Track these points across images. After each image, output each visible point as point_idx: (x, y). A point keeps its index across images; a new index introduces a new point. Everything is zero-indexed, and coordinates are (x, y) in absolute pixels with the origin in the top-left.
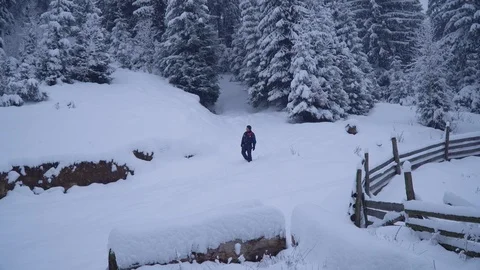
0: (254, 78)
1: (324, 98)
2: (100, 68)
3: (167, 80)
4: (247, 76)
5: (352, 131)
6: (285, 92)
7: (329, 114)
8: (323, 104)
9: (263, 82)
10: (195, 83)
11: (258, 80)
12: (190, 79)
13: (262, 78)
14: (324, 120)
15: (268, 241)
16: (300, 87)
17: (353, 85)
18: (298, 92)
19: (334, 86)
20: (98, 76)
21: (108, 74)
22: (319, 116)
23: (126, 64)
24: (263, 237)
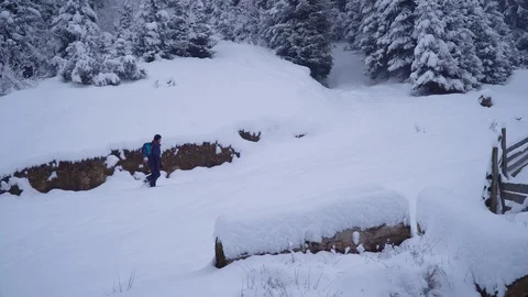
0: (371, 46)
1: (453, 65)
2: (202, 41)
3: (274, 51)
4: (364, 44)
5: (486, 103)
6: (408, 60)
7: (459, 84)
8: (452, 73)
9: (382, 50)
10: (307, 54)
11: (376, 48)
12: (300, 50)
13: (381, 46)
14: (454, 91)
15: (389, 228)
16: (426, 54)
17: (487, 50)
18: (423, 60)
19: (466, 52)
20: (199, 50)
21: (210, 47)
22: (447, 87)
23: (229, 36)
24: (384, 225)
